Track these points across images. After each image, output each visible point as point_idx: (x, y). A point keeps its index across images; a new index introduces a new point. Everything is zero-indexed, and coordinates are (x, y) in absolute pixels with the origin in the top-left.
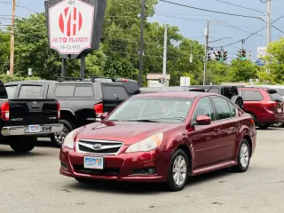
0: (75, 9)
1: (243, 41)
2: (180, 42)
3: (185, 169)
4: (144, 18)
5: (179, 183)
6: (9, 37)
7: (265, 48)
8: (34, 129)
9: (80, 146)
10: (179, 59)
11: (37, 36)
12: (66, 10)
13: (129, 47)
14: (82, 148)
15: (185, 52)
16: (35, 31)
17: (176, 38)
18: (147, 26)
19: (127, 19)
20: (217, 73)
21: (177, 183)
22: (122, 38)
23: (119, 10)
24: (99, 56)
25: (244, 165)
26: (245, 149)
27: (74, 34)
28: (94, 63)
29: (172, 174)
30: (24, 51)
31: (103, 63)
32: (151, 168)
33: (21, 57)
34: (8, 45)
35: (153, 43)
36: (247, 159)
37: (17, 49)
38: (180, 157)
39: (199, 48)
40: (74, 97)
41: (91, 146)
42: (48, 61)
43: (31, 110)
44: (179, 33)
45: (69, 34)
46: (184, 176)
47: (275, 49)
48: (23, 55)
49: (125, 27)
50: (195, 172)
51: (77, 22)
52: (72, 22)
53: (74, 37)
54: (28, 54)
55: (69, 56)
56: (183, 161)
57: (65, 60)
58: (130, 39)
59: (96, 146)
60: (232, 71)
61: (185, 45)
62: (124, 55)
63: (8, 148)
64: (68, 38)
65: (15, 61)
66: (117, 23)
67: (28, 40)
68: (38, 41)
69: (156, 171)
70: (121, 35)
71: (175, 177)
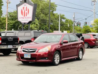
0: (27, 7)
1: (86, 19)
2: (65, 20)
3: (59, 58)
4: (52, 12)
5: (57, 63)
6: (6, 18)
7: (93, 21)
8: (10, 47)
9: (23, 50)
10: (65, 26)
11: (16, 18)
12: (23, 8)
13: (47, 22)
14: (23, 51)
15: (67, 23)
16: (15, 16)
17: (64, 18)
18: (54, 15)
19: (47, 12)
20: (78, 30)
21: (56, 63)
22: (45, 19)
23: (44, 9)
24: (37, 25)
25: (81, 58)
26: (81, 52)
27: (26, 16)
28: (35, 27)
29: (54, 60)
30: (11, 23)
31: (38, 27)
32: (47, 57)
33: (10, 25)
34: (5, 21)
35: (56, 20)
36: (82, 56)
37: (9, 22)
38: (57, 54)
39: (72, 22)
40: (24, 36)
41: (26, 50)
42: (19, 26)
43: (9, 40)
44: (65, 17)
45: (24, 16)
46: (59, 61)
47: (97, 21)
48: (11, 24)
49: (46, 15)
50: (63, 59)
51: (27, 12)
52: (26, 12)
53: (26, 17)
54: (12, 24)
55: (25, 23)
56: (58, 56)
57: (23, 25)
58: (48, 19)
59: (28, 50)
60: (83, 30)
61: (67, 21)
62: (45, 25)
63: (2, 54)
64: (24, 17)
65: (8, 26)
66: (43, 14)
67: (12, 20)
68: (16, 20)
69: (49, 59)
70: (44, 18)
71: (55, 61)
